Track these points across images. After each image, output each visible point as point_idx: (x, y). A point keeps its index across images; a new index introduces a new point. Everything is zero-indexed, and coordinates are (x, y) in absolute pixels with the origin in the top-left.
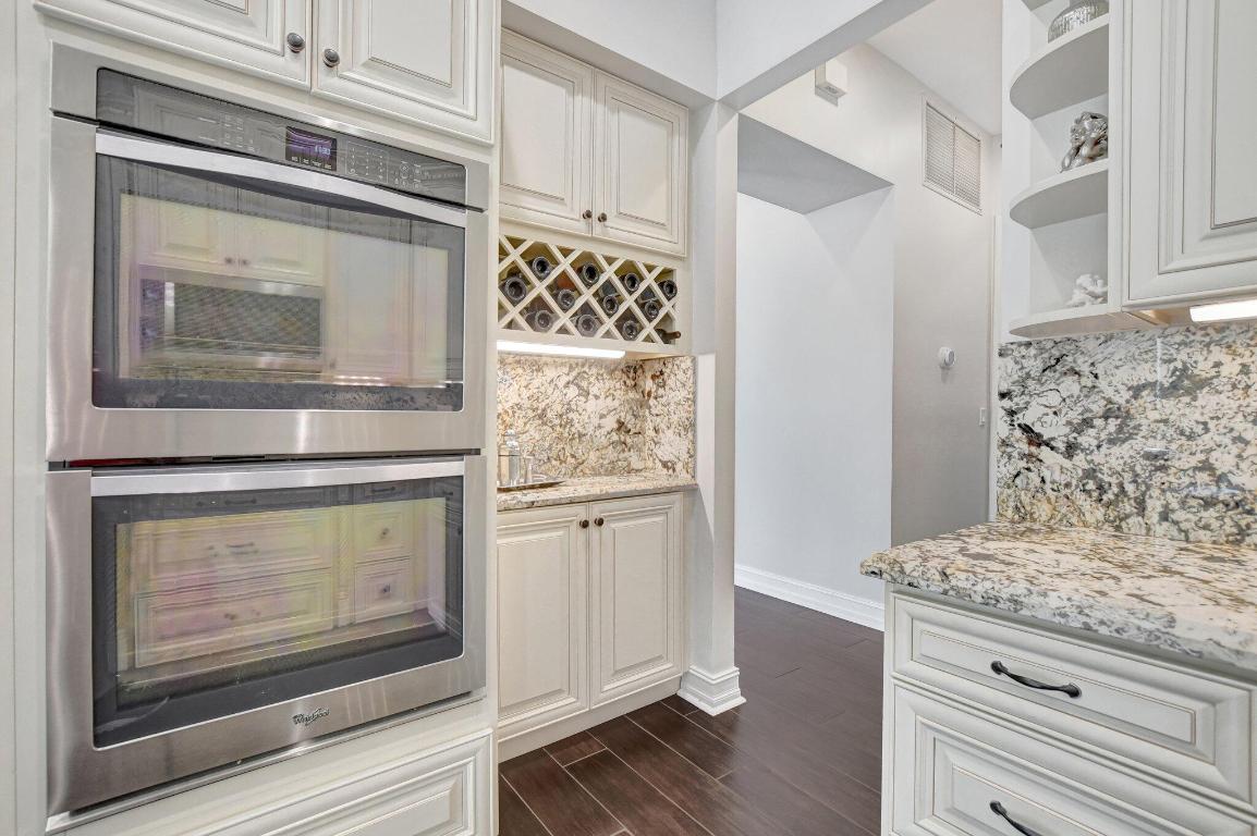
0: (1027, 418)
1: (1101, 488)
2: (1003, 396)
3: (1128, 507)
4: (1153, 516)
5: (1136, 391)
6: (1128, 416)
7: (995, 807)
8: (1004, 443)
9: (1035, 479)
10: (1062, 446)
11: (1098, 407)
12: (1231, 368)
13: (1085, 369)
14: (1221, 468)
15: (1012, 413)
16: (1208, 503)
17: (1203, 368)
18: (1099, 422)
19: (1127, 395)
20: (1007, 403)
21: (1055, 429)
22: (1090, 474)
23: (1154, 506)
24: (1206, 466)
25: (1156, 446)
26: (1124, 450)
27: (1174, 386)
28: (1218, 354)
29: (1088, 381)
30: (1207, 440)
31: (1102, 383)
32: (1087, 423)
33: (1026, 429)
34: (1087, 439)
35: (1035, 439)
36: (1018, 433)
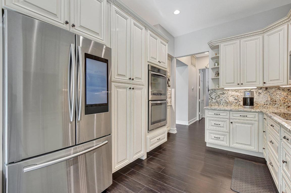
0: (211, 96)
1: (218, 102)
2: (209, 94)
3: (220, 104)
4: (221, 104)
5: (220, 94)
6: (220, 96)
7: (215, 124)
8: (209, 99)
9: (212, 102)
10: (214, 99)
11: (217, 95)
12: (226, 92)
13: (216, 92)
14: (226, 100)
15: (210, 96)
16: (225, 103)
17: (225, 92)
18: (217, 97)
19: (219, 94)
20: (209, 95)
21: (214, 97)
22: (217, 101)
23: (222, 103)
24: (225, 100)
25: (222, 99)
26: (219, 99)
27: (223, 94)
28: (226, 91)
29: (216, 93)
30: (225, 98)
31: (218, 93)
32: (216, 97)
33: (211, 97)
34: (216, 98)
35: (212, 98)
36: (211, 98)
